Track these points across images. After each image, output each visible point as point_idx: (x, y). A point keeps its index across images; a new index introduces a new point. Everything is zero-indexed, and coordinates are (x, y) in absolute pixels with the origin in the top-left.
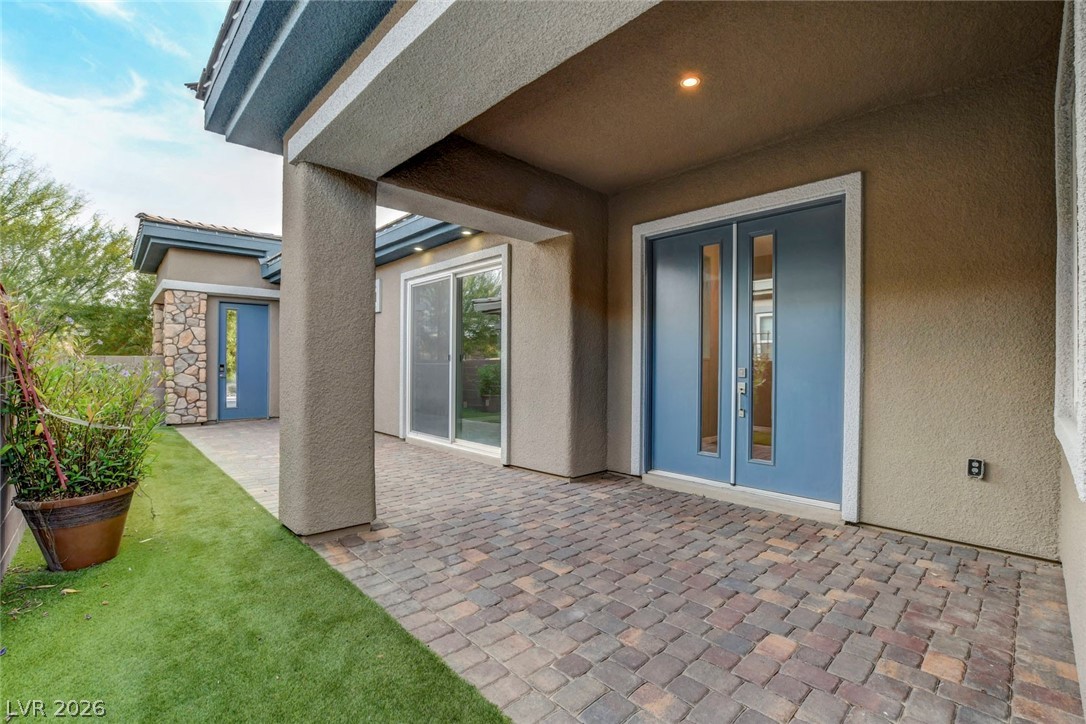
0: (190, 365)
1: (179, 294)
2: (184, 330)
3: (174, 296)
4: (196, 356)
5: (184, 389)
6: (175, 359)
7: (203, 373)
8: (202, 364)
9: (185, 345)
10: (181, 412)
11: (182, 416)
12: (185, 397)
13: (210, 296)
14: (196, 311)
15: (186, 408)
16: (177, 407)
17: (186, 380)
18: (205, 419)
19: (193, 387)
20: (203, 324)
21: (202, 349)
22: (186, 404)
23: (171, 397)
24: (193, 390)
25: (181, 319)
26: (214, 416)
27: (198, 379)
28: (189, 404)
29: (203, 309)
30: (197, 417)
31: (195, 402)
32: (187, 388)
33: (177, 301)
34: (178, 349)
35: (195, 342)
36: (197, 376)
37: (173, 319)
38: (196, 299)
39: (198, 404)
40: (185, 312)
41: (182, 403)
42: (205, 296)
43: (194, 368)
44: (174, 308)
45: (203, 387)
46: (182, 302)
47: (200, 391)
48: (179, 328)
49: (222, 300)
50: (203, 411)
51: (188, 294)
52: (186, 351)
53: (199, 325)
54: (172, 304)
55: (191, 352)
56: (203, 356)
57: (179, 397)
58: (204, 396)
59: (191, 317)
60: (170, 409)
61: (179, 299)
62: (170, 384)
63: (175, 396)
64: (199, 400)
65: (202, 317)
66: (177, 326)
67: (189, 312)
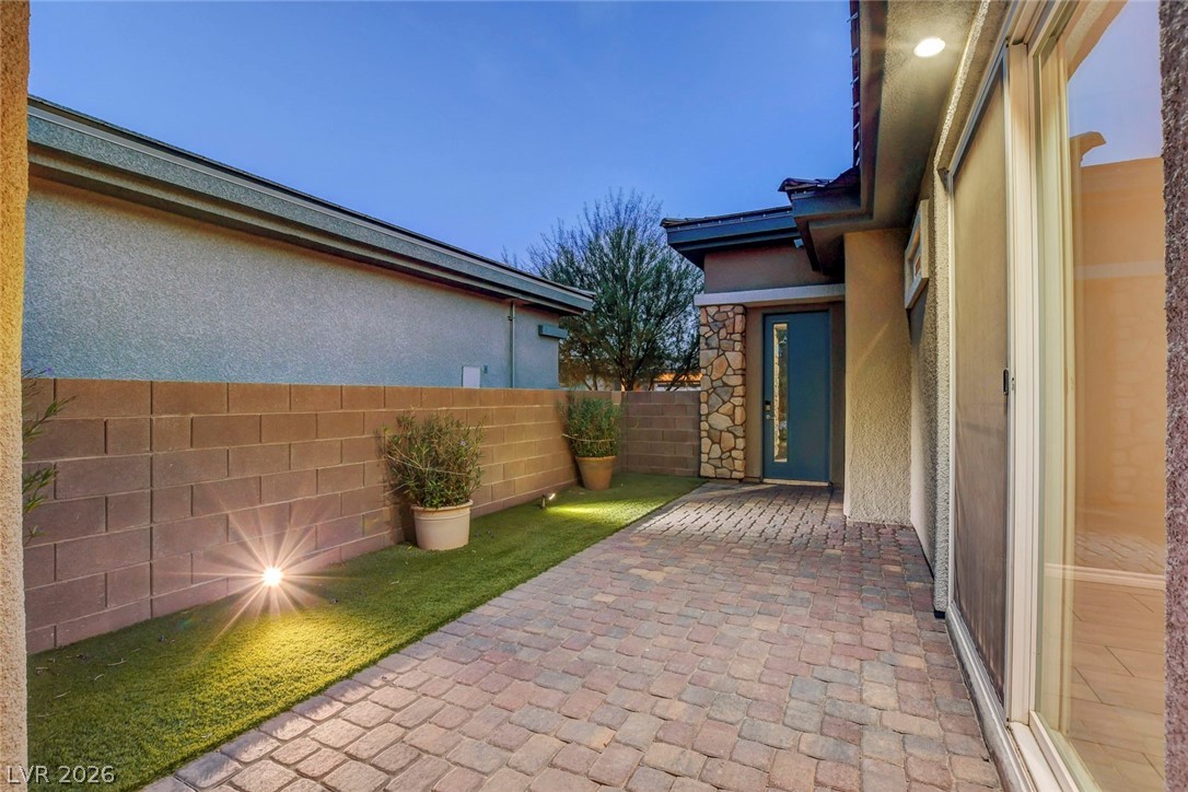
0: (724, 403)
1: (712, 311)
2: (718, 356)
3: (708, 315)
4: (730, 389)
5: (718, 433)
6: (709, 395)
7: (739, 411)
8: (738, 401)
9: (717, 376)
10: (715, 462)
11: (716, 467)
12: (719, 443)
13: (747, 310)
14: (731, 331)
15: (720, 458)
16: (712, 456)
17: (720, 421)
18: (741, 475)
19: (727, 430)
20: (738, 346)
21: (736, 380)
22: (719, 452)
23: (706, 443)
24: (727, 434)
25: (714, 343)
26: (757, 472)
27: (733, 422)
28: (723, 453)
29: (739, 327)
30: (731, 471)
31: (730, 451)
32: (721, 431)
33: (710, 320)
34: (712, 381)
35: (729, 372)
36: (732, 417)
37: (706, 344)
38: (731, 315)
39: (734, 453)
40: (718, 333)
41: (716, 451)
42: (740, 309)
43: (729, 406)
44: (707, 329)
45: (740, 432)
46: (715, 321)
47: (736, 437)
48: (712, 354)
49: (767, 311)
50: (739, 464)
51: (722, 309)
52: (720, 383)
53: (733, 350)
54: (704, 325)
55: (725, 385)
56: (740, 391)
57: (713, 443)
58: (741, 443)
59: (725, 339)
60: (704, 458)
61: (713, 318)
62: (704, 425)
63: (709, 442)
64: (734, 448)
65: (737, 337)
66: (710, 352)
67: (723, 333)
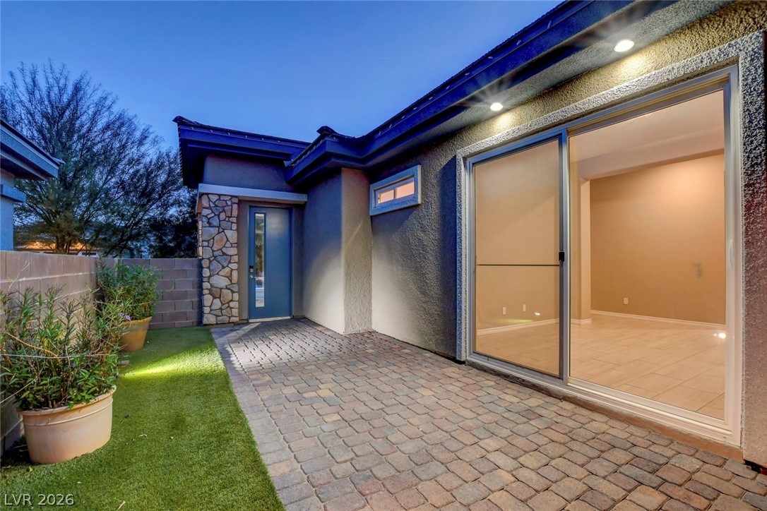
0: (223, 267)
1: (214, 198)
2: (219, 233)
3: (210, 200)
4: (229, 258)
5: (219, 290)
6: (210, 262)
7: (235, 274)
8: (234, 266)
9: (219, 247)
10: (215, 312)
11: (217, 316)
12: (220, 298)
13: (241, 202)
14: (229, 214)
15: (221, 309)
16: (213, 308)
17: (220, 281)
18: (237, 319)
19: (227, 288)
20: (234, 226)
21: (234, 251)
22: (220, 304)
23: (207, 298)
24: (226, 290)
25: (215, 222)
26: (245, 316)
27: (231, 281)
28: (223, 304)
29: (235, 213)
30: (230, 317)
31: (228, 303)
32: (221, 289)
33: (212, 205)
34: (213, 251)
35: (228, 245)
36: (230, 277)
37: (208, 223)
38: (229, 203)
39: (232, 304)
40: (219, 215)
41: (217, 303)
42: (236, 200)
43: (227, 270)
44: (210, 211)
45: (236, 288)
46: (216, 206)
47: (233, 292)
48: (214, 231)
49: (253, 204)
50: (235, 312)
51: (222, 198)
52: (219, 253)
53: (231, 229)
54: (207, 208)
55: (224, 254)
56: (236, 258)
57: (214, 298)
58: (236, 296)
59: (225, 220)
60: (206, 310)
61: (214, 203)
62: (206, 285)
63: (211, 297)
64: (232, 301)
65: (234, 220)
66: (212, 229)
67: (223, 216)
